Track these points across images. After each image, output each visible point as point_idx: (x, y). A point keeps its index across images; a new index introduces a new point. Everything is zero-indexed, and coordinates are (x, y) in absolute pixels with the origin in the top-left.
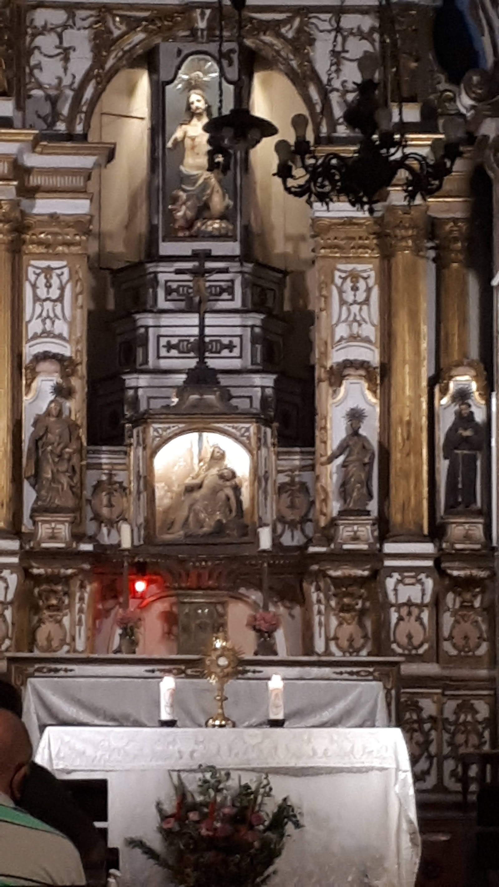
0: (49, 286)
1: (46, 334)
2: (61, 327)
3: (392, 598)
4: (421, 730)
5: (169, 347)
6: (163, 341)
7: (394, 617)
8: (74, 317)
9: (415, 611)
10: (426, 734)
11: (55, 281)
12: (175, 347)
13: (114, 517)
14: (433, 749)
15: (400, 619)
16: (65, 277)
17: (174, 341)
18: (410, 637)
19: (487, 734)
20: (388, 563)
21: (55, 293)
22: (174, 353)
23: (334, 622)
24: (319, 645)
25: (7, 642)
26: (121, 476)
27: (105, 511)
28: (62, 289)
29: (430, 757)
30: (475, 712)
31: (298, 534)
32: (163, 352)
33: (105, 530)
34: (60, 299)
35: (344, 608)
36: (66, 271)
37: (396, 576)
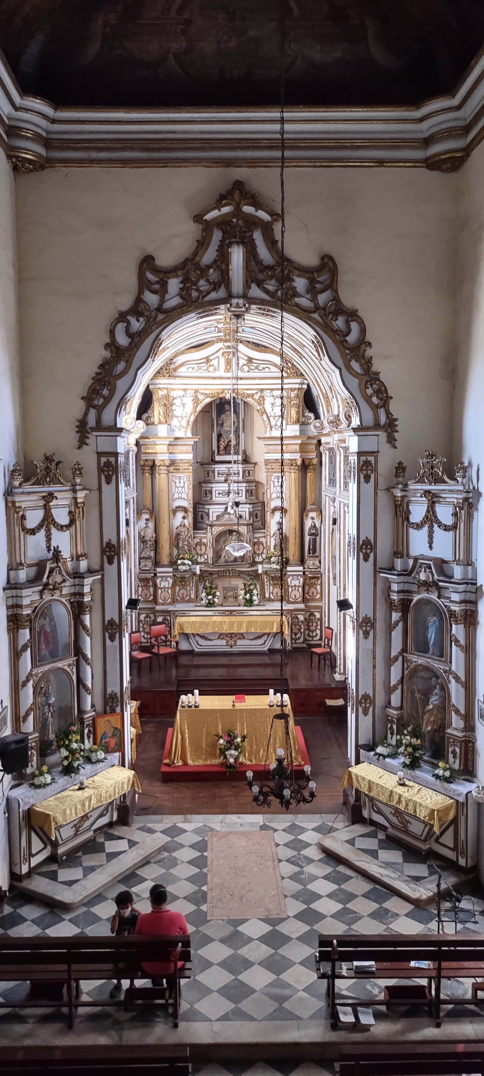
0: (180, 482)
1: (179, 498)
2: (184, 496)
3: (290, 584)
4: (299, 625)
6: (217, 492)
7: (290, 590)
8: (188, 492)
9: (297, 588)
10: (300, 626)
11: (182, 481)
12: (221, 494)
13: (202, 553)
14: (302, 630)
15: (292, 590)
16: (185, 480)
17: (220, 492)
18: (295, 596)
19: (319, 623)
20: (288, 573)
21: (182, 485)
22: (221, 496)
23: (271, 588)
24: (267, 596)
25: (170, 600)
26: (204, 540)
27: (199, 552)
28: (184, 483)
29: (301, 633)
30: (315, 616)
31: (260, 557)
32: (217, 495)
33: (199, 557)
34: (184, 487)
35: (275, 584)
36: (185, 477)
37: (291, 577)
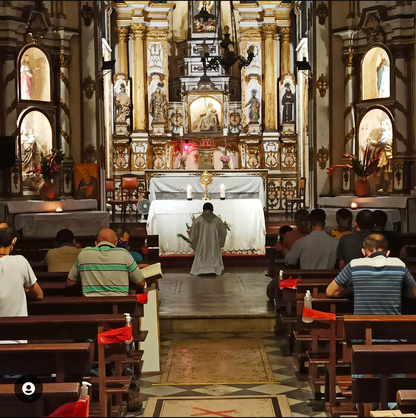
0: (155, 50)
1: (155, 66)
2: (159, 64)
3: (265, 150)
4: (275, 191)
5: (195, 69)
6: (193, 67)
7: (266, 156)
8: (164, 60)
9: (273, 154)
10: (276, 192)
11: (157, 49)
12: (197, 69)
13: (178, 125)
14: (279, 197)
15: (268, 156)
16: (160, 48)
17: (197, 67)
18: (271, 162)
19: (295, 191)
20: (264, 139)
21: (157, 53)
22: (197, 70)
23: (248, 157)
24: (243, 165)
25: (145, 166)
26: (180, 112)
27: (175, 123)
28: (160, 51)
29: (278, 199)
30: (292, 185)
31: (236, 129)
32: (193, 70)
33: (175, 128)
34: (159, 54)
35: (251, 153)
36: (161, 45)
37: (267, 143)
